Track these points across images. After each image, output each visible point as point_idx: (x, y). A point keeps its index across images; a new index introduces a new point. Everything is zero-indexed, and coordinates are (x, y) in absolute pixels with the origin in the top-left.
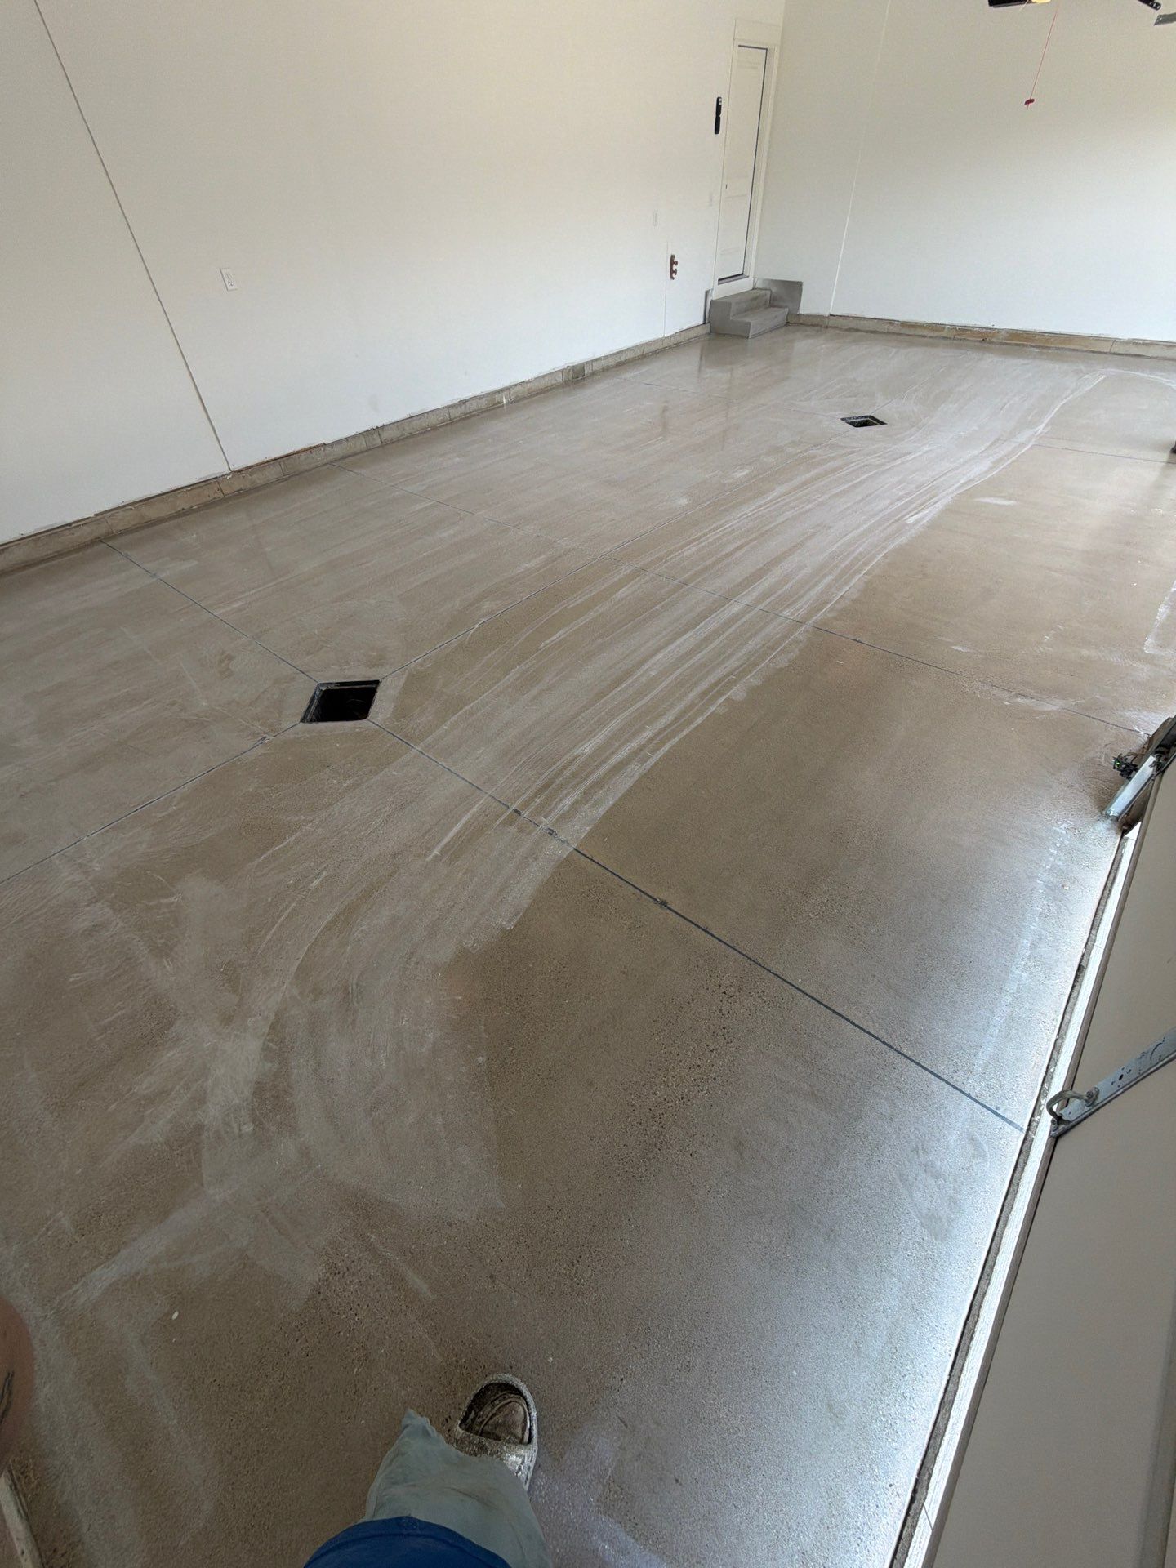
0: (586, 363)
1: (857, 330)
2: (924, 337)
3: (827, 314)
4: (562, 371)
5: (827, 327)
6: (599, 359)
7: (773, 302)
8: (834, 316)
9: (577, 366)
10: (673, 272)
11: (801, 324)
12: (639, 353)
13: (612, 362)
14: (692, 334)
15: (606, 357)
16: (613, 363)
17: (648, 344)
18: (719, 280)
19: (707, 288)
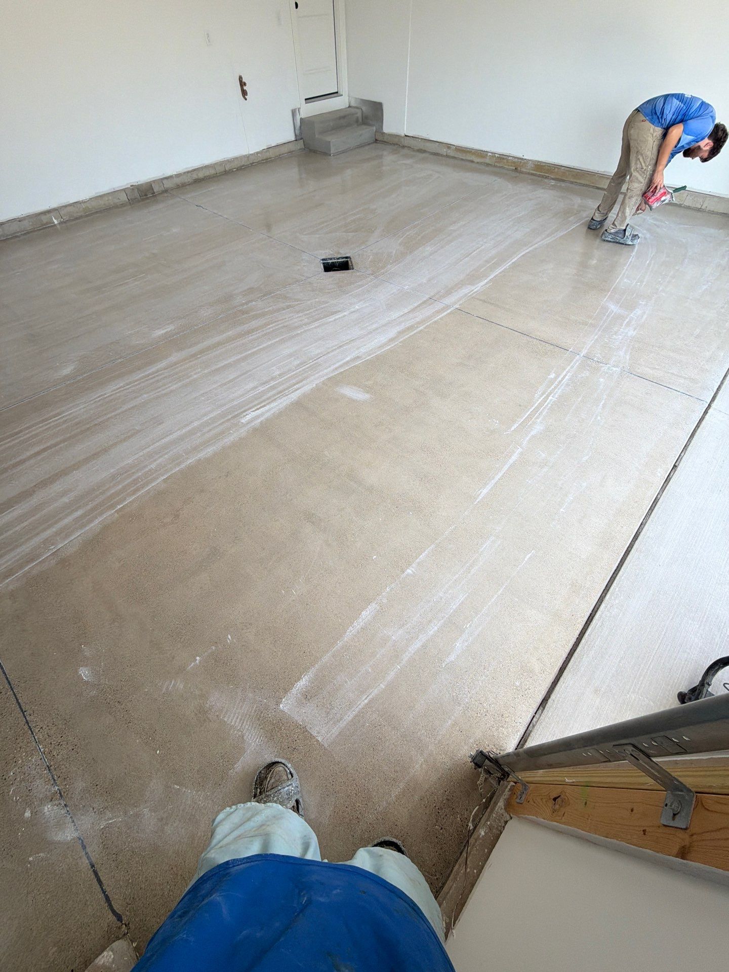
0: (154, 181)
1: (425, 151)
2: (472, 162)
3: (403, 135)
4: (124, 190)
5: (404, 147)
6: (171, 177)
7: (365, 121)
8: (408, 136)
9: (142, 185)
10: (244, 93)
11: (385, 142)
12: (221, 169)
13: (187, 179)
14: (285, 150)
15: (178, 175)
16: (190, 180)
17: (229, 161)
18: (306, 99)
19: (294, 107)
